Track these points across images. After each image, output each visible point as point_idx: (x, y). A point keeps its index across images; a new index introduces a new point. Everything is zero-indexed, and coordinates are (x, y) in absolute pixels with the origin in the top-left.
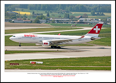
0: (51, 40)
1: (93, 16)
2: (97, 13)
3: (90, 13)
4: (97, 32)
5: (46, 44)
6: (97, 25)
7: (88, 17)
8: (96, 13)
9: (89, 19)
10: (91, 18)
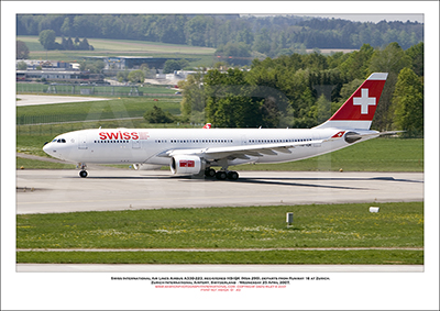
0: (204, 150)
1: (49, 49)
2: (64, 40)
3: (36, 40)
4: (364, 111)
5: (189, 165)
6: (363, 87)
7: (31, 54)
8: (59, 41)
9: (36, 62)
10: (43, 58)
